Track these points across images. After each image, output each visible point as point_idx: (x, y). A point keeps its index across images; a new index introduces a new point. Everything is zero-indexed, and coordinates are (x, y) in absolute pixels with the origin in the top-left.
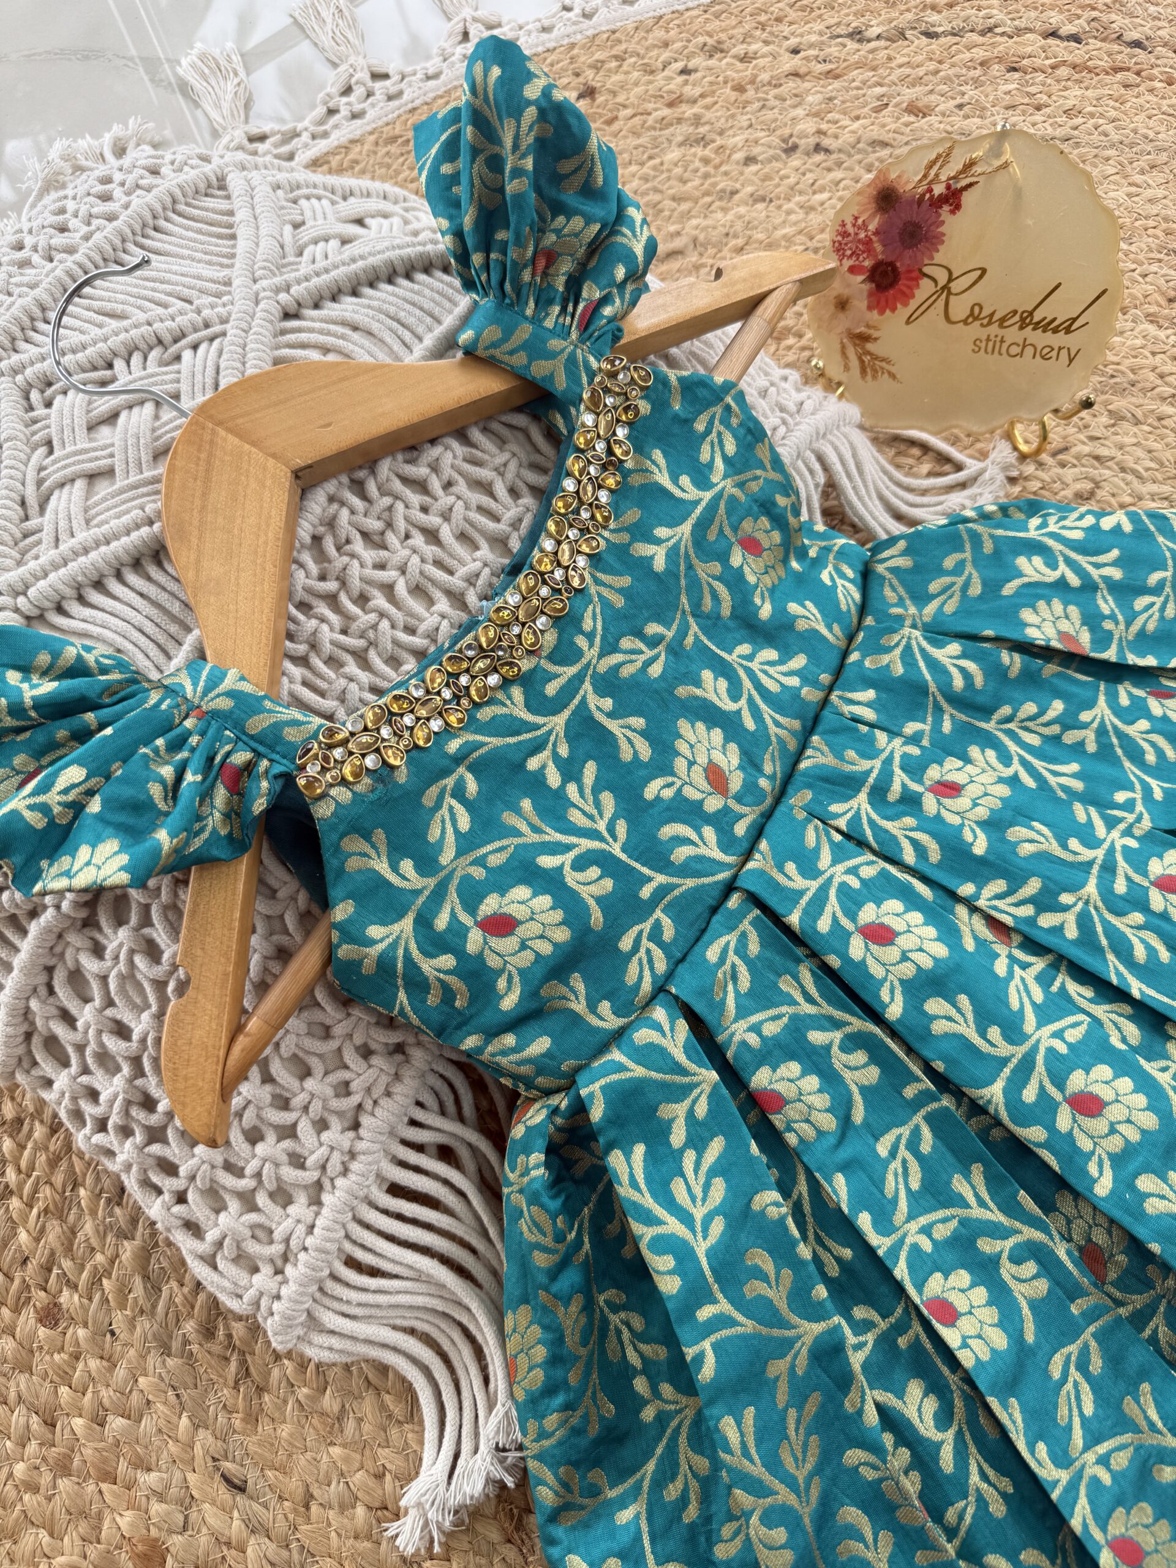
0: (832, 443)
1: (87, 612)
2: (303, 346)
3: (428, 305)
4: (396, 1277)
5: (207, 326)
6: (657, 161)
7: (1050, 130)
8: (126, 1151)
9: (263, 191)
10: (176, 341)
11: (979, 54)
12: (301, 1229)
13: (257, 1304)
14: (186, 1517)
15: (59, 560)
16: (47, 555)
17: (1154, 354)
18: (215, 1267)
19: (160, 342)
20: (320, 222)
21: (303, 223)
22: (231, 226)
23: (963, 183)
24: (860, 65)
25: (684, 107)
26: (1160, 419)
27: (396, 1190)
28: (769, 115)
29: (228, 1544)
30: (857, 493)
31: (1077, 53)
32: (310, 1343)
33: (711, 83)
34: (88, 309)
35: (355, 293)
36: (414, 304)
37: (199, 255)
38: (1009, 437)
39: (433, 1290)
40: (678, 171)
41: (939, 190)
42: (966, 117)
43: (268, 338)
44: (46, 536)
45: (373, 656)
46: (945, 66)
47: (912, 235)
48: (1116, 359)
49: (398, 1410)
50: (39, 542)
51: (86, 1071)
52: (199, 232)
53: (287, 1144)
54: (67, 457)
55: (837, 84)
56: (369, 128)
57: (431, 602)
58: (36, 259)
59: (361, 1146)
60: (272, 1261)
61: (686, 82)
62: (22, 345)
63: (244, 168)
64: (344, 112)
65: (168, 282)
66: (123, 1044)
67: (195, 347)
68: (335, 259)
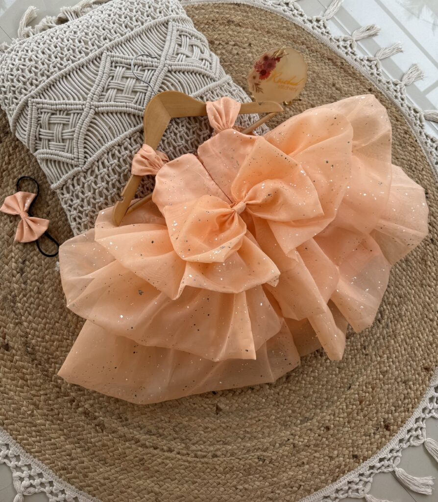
3: (197, 84)
5: (153, 66)
9: (175, 32)
10: (145, 67)
15: (106, 105)
16: (104, 102)
19: (142, 65)
36: (194, 83)
37: (156, 44)
43: (163, 77)
50: (104, 98)
54: (115, 83)
67: (149, 70)
68: (183, 63)
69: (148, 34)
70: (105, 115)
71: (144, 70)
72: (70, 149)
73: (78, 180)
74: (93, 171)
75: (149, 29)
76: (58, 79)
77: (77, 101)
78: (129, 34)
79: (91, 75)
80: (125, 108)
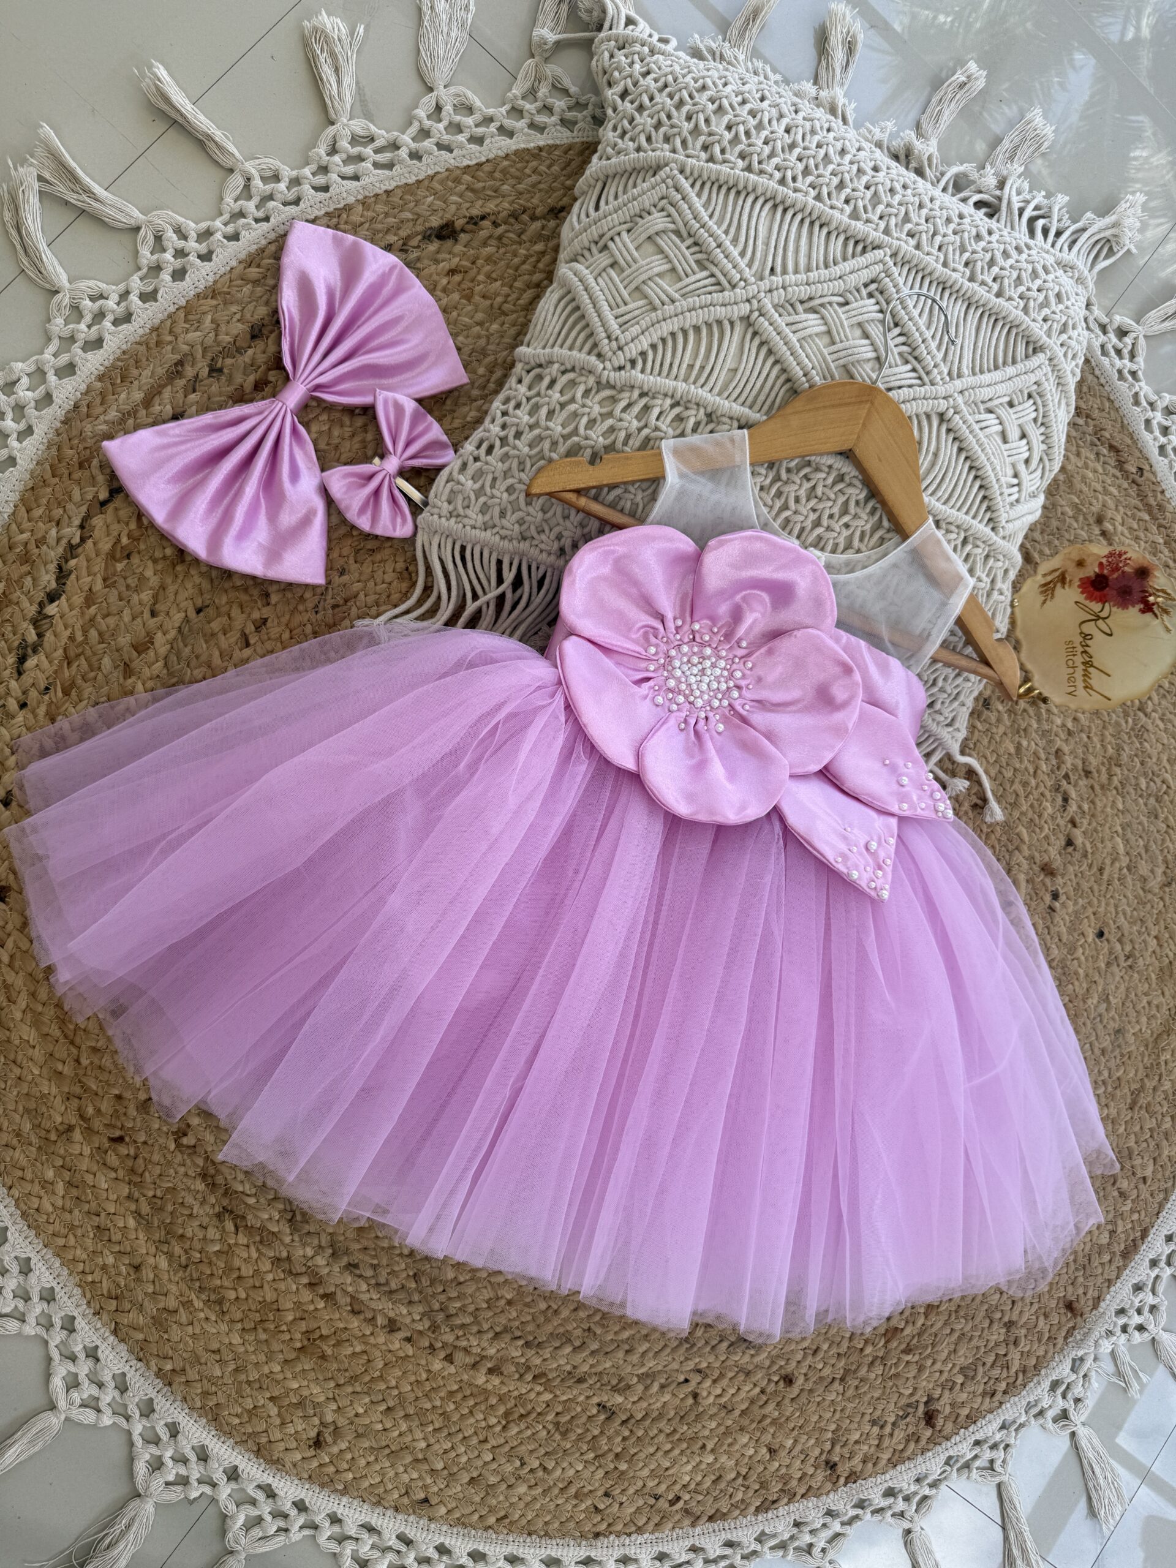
1: (754, 351)
2: (920, 431)
3: (957, 493)
5: (928, 373)
8: (496, 429)
10: (916, 358)
12: (472, 522)
15: (780, 328)
16: (782, 321)
18: (447, 482)
19: (914, 350)
20: (1016, 416)
21: (1012, 407)
27: (500, 561)
36: (956, 485)
37: (979, 351)
43: (921, 411)
44: (793, 318)
50: (789, 315)
51: (528, 399)
53: (510, 507)
54: (839, 316)
60: (455, 510)
68: (981, 434)
69: (985, 320)
70: (756, 342)
71: (907, 362)
72: (627, 317)
73: (573, 383)
74: (614, 400)
75: (997, 318)
76: (759, 191)
77: (742, 263)
78: (959, 277)
79: (818, 254)
80: (801, 373)
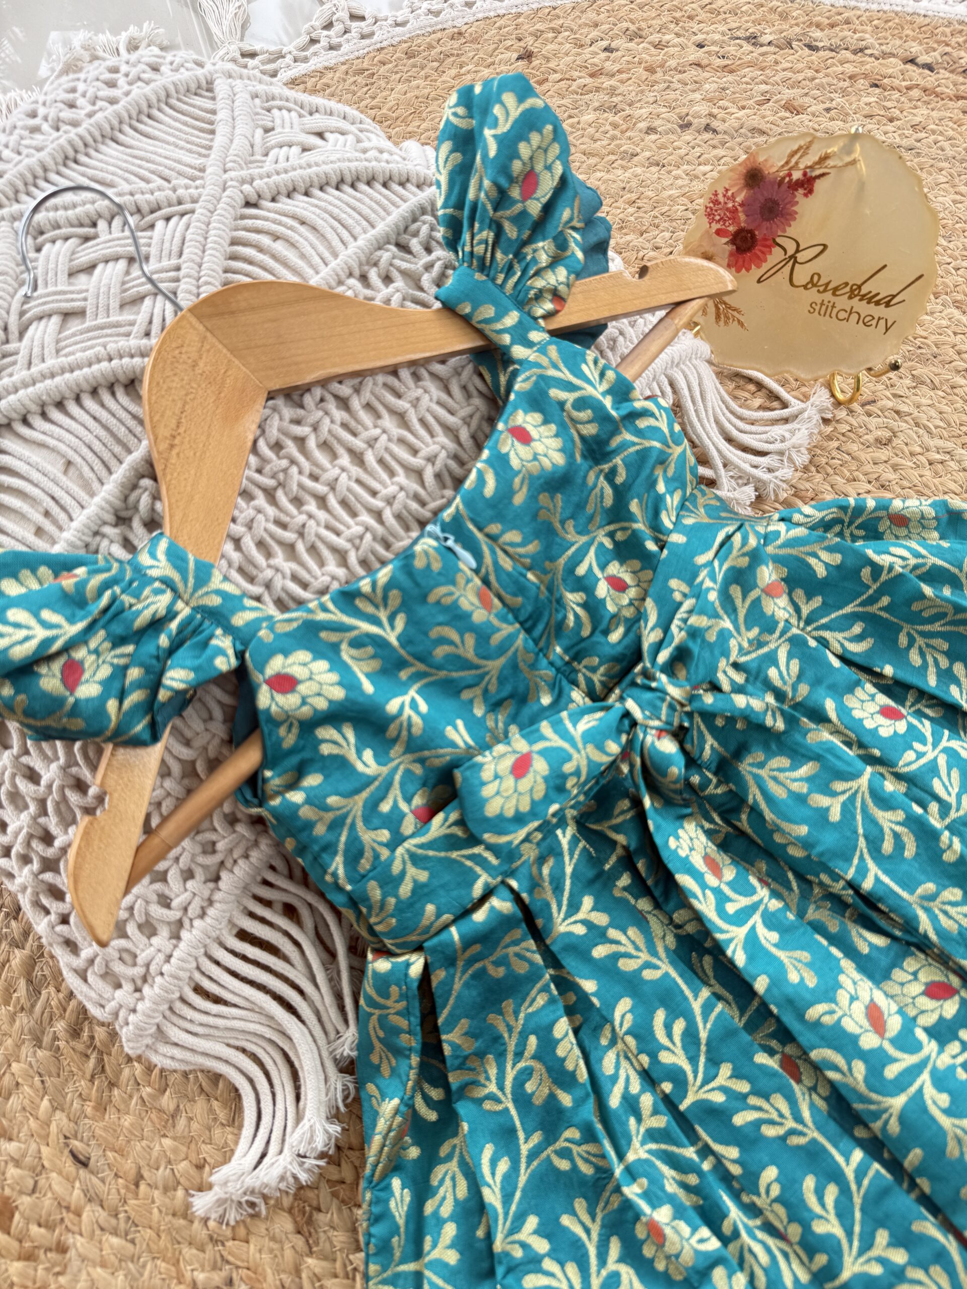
0: (683, 372)
1: (47, 426)
2: (258, 231)
3: (366, 211)
4: (235, 1006)
5: (180, 203)
6: (575, 120)
7: (898, 140)
8: (24, 875)
9: (242, 97)
10: (152, 212)
11: (849, 69)
12: (160, 957)
13: (116, 1015)
14: (36, 1183)
15: (28, 380)
16: (20, 374)
17: (955, 334)
18: (85, 980)
19: (139, 211)
20: (287, 130)
21: (273, 129)
22: (211, 123)
23: (817, 172)
24: (751, 64)
25: (603, 79)
26: (953, 387)
27: (243, 935)
28: (672, 95)
29: (68, 1208)
30: (698, 416)
31: (929, 79)
32: (156, 1051)
33: (628, 62)
34: (83, 175)
35: (307, 194)
36: (354, 209)
37: (182, 143)
38: (829, 386)
39: (263, 1020)
40: (591, 130)
41: (797, 175)
42: (832, 119)
43: (229, 221)
44: (21, 358)
45: (280, 494)
46: (821, 75)
47: (771, 210)
48: (924, 334)
49: (222, 1115)
50: (14, 363)
52: (185, 124)
53: (158, 886)
54: (48, 295)
55: (730, 78)
56: (342, 59)
57: (334, 456)
58: (45, 127)
59: (218, 896)
60: (133, 981)
61: (608, 58)
62: (23, 197)
63: (230, 77)
64: (324, 43)
65: (153, 162)
66: (32, 787)
67: (168, 219)
71: (152, 226)
75: (145, 113)
78: (67, 138)
80: (105, 365)
